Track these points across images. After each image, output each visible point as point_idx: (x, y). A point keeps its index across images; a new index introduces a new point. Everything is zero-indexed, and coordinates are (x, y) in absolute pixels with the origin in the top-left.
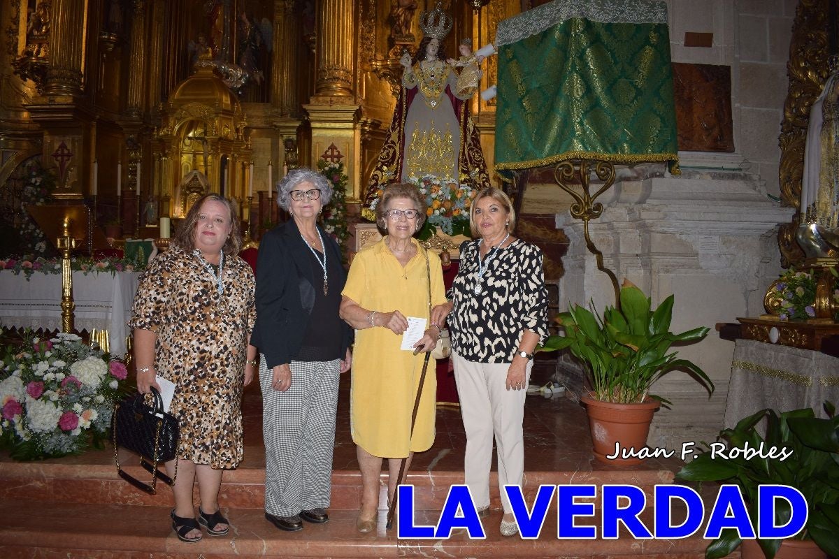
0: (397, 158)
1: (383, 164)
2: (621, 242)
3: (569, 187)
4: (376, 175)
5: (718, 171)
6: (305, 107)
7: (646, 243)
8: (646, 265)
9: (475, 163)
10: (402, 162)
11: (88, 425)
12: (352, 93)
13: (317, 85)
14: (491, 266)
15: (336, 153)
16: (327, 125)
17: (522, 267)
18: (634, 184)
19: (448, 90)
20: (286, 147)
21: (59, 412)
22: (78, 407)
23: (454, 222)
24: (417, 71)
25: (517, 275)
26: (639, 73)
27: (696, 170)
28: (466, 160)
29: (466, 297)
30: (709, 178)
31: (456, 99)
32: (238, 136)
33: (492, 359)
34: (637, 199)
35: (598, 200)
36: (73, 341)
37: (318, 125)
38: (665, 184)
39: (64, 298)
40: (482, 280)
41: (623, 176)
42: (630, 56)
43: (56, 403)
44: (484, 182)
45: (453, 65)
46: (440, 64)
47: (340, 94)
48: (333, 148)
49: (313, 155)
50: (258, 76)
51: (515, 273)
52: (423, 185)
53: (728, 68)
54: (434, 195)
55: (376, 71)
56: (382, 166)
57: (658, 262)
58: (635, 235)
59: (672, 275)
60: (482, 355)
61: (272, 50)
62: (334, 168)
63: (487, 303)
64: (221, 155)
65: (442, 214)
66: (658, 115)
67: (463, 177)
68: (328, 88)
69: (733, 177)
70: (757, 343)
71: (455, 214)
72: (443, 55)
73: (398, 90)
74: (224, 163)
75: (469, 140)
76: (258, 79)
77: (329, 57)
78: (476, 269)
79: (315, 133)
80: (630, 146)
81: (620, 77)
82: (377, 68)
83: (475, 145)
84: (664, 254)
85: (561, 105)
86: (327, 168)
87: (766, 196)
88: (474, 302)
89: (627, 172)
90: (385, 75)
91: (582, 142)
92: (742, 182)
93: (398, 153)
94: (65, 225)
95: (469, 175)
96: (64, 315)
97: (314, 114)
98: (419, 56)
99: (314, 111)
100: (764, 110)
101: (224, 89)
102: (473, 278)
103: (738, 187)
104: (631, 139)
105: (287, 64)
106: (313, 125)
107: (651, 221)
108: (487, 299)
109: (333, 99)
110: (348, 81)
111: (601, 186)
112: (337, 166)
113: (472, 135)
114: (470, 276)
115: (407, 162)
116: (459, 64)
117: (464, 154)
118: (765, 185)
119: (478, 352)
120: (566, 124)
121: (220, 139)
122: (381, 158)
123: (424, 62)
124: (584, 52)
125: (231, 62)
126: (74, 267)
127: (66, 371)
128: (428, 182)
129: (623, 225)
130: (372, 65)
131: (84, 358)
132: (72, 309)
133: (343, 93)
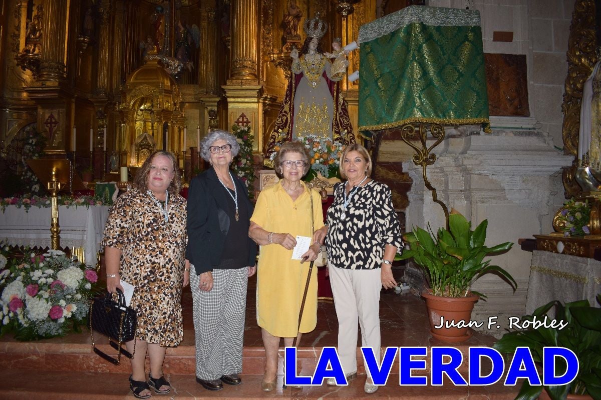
0: (288, 123)
1: (279, 127)
2: (449, 182)
3: (411, 142)
4: (274, 135)
5: (518, 130)
6: (223, 87)
7: (468, 182)
8: (467, 198)
9: (344, 126)
10: (292, 126)
11: (70, 315)
12: (257, 77)
13: (232, 71)
14: (353, 200)
15: (245, 120)
16: (239, 100)
17: (375, 200)
18: (458, 140)
19: (324, 75)
20: (210, 115)
21: (49, 306)
22: (63, 303)
23: (330, 168)
24: (302, 61)
25: (371, 206)
26: (460, 61)
27: (502, 129)
28: (338, 124)
29: (335, 222)
30: (512, 135)
31: (330, 80)
32: (176, 108)
33: (354, 266)
34: (460, 150)
35: (432, 151)
36: (59, 256)
37: (232, 100)
38: (480, 140)
39: (52, 225)
40: (346, 210)
41: (450, 134)
42: (454, 49)
43: (47, 300)
44: (351, 140)
45: (328, 57)
46: (319, 56)
47: (248, 78)
48: (243, 116)
49: (229, 121)
50: (190, 65)
51: (369, 205)
52: (307, 142)
53: (524, 57)
54: (315, 150)
55: (273, 61)
56: (278, 129)
57: (476, 196)
58: (459, 176)
59: (486, 205)
60: (347, 264)
61: (199, 47)
62: (244, 131)
63: (349, 226)
64: (164, 122)
65: (321, 163)
66: (475, 91)
67: (336, 136)
68: (239, 74)
69: (529, 134)
70: (548, 253)
71: (331, 162)
72: (320, 50)
73: (289, 74)
74: (166, 127)
75: (340, 110)
76: (189, 67)
77: (240, 51)
78: (343, 202)
79: (230, 106)
80: (455, 113)
81: (447, 64)
82: (274, 59)
83: (344, 114)
84: (481, 190)
85: (405, 84)
86: (239, 131)
87: (554, 147)
88: (340, 225)
89: (453, 131)
90: (280, 64)
91: (421, 110)
92: (535, 137)
93: (289, 120)
94: (54, 173)
95: (340, 135)
96: (52, 237)
97: (230, 92)
98: (304, 50)
99: (230, 90)
100: (551, 86)
101: (166, 75)
102: (340, 208)
103: (533, 141)
104: (455, 108)
105: (210, 56)
106: (229, 100)
107: (471, 166)
108: (350, 224)
109: (243, 81)
110: (253, 69)
111: (434, 142)
112: (246, 129)
113: (342, 106)
114: (338, 207)
115: (296, 126)
116: (333, 56)
117: (336, 120)
118: (552, 140)
119: (344, 261)
120: (409, 97)
121: (163, 110)
122: (277, 124)
123: (307, 55)
124: (421, 46)
125: (171, 56)
126: (60, 202)
127: (54, 277)
128: (311, 141)
129: (450, 169)
130: (270, 57)
131: (67, 268)
132: (58, 232)
133: (250, 77)
